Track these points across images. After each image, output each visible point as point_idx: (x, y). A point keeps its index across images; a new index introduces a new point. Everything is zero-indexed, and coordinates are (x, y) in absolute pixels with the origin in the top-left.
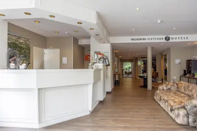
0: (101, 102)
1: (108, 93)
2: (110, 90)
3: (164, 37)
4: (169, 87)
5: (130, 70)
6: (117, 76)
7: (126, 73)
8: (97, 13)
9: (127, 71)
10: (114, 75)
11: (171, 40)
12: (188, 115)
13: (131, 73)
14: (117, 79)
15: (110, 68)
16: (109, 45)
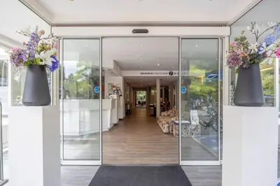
0: (115, 125)
1: (120, 120)
2: (122, 117)
3: (168, 72)
4: (169, 113)
5: (145, 100)
6: (129, 106)
7: (139, 102)
8: (115, 61)
9: (141, 101)
10: (126, 105)
11: (174, 75)
12: (169, 127)
13: (145, 103)
14: (129, 108)
15: (122, 98)
16: (121, 78)
